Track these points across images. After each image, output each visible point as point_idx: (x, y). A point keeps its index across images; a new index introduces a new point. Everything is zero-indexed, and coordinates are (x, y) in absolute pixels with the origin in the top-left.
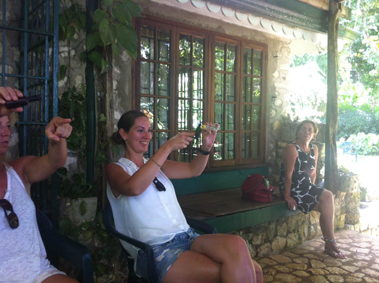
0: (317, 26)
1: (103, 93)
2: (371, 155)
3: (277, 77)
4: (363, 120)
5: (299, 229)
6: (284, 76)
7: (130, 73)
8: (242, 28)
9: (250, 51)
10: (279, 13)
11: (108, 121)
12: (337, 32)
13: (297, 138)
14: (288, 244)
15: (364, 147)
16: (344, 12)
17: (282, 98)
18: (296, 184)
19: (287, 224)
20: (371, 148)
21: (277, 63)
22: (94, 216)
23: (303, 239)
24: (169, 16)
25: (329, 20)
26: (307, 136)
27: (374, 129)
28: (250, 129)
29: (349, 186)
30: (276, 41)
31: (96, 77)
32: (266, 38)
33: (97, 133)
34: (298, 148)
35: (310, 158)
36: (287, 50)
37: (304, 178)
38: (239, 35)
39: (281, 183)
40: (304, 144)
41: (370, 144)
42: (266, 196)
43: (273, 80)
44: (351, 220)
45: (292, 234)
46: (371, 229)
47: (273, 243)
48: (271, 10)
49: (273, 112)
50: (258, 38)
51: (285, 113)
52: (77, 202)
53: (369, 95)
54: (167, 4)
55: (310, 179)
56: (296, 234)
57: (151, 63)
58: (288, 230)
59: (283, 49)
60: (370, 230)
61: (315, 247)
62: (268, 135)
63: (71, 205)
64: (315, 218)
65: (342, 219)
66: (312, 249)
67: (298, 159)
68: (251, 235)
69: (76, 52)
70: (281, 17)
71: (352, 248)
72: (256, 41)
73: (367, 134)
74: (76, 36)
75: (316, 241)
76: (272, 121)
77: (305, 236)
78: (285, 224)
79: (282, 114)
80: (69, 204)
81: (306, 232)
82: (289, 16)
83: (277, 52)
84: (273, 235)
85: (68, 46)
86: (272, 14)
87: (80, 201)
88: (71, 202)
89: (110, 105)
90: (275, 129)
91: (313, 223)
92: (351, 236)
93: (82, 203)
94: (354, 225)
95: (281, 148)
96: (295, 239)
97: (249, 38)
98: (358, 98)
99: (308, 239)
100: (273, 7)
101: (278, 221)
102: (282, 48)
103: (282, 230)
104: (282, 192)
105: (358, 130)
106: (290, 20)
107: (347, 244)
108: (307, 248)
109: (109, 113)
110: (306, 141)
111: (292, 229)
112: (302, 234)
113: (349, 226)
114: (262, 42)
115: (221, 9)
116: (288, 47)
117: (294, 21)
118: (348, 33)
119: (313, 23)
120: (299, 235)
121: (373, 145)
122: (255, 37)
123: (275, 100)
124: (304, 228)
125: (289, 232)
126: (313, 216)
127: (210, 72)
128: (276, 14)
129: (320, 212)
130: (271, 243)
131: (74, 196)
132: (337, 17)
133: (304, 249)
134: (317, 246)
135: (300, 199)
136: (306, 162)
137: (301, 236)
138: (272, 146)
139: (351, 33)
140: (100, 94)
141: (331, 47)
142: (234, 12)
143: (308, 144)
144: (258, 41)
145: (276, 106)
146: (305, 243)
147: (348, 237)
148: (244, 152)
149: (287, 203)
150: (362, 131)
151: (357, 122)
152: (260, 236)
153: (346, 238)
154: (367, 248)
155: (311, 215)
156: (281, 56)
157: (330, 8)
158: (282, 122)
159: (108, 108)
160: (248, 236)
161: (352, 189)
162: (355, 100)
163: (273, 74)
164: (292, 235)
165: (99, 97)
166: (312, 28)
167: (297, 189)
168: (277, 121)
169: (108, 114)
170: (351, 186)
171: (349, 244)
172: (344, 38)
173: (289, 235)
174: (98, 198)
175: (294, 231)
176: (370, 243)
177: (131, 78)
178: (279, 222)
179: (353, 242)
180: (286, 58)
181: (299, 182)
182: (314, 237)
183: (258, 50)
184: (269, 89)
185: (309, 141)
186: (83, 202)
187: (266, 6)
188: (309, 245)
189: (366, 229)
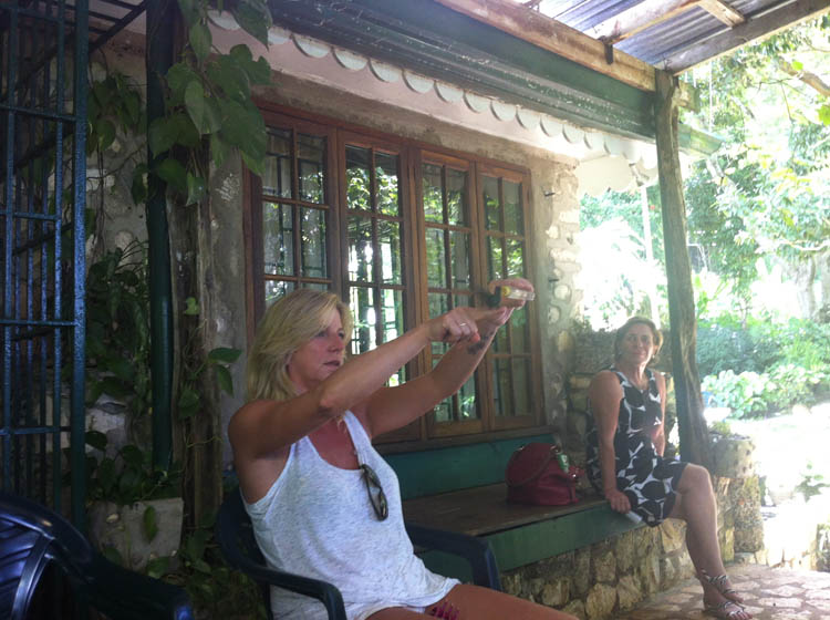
0: (633, 123)
1: (189, 254)
2: (752, 419)
3: (556, 237)
4: (726, 346)
5: (642, 567)
6: (568, 235)
7: (240, 227)
8: (476, 135)
9: (496, 184)
10: (556, 94)
11: (202, 317)
12: (675, 136)
13: (618, 358)
14: (621, 602)
15: (736, 401)
16: (685, 96)
17: (570, 283)
18: (627, 459)
19: (615, 554)
20: (751, 403)
21: (552, 208)
22: (177, 544)
23: (652, 588)
24: (321, 105)
25: (657, 113)
26: (639, 354)
27: (750, 362)
28: (509, 350)
29: (736, 463)
30: (549, 162)
31: (172, 219)
32: (526, 156)
33: (177, 347)
34: (621, 380)
35: (650, 401)
36: (571, 182)
37: (641, 445)
38: (471, 148)
39: (591, 461)
40: (633, 370)
41: (748, 393)
42: (563, 490)
43: (548, 243)
44: (747, 544)
45: (626, 578)
46: (791, 562)
47: (589, 600)
48: (539, 88)
49: (554, 313)
50: (510, 156)
51: (578, 314)
52: (134, 511)
53: (733, 292)
54: (316, 81)
55: (653, 447)
56: (635, 577)
57: (284, 206)
58: (617, 568)
59: (562, 180)
60: (787, 564)
61: (679, 605)
62: (547, 364)
63: (119, 519)
64: (673, 537)
65: (728, 541)
66: (675, 608)
67: (625, 402)
68: (539, 582)
69: (117, 178)
70: (559, 103)
71: (763, 599)
72: (505, 162)
73: (737, 373)
74: (115, 146)
75: (679, 592)
76: (553, 333)
77: (655, 581)
78: (610, 553)
79: (571, 315)
80: (114, 517)
81: (656, 571)
82: (576, 102)
83: (550, 184)
84: (586, 581)
85: (100, 166)
86: (541, 97)
87: (142, 507)
88: (119, 513)
89: (207, 280)
90: (560, 349)
91: (669, 549)
92: (753, 576)
93: (147, 512)
94: (754, 552)
95: (576, 390)
96: (634, 588)
97: (491, 156)
98: (709, 303)
99: (662, 588)
100: (543, 82)
101: (594, 547)
102: (559, 176)
103: (605, 569)
104: (596, 481)
105: (717, 367)
106: (578, 110)
107: (749, 592)
108: (664, 607)
109: (205, 297)
110: (639, 363)
111: (627, 566)
112: (648, 576)
113: (743, 555)
114: (519, 164)
115: (435, 85)
116: (573, 176)
117: (585, 112)
118: (698, 140)
119: (624, 117)
120: (643, 580)
121: (755, 396)
122: (505, 154)
123: (554, 287)
124: (650, 563)
125: (620, 573)
126: (668, 536)
127: (414, 227)
128: (549, 98)
129: (686, 521)
130: (584, 601)
131: (125, 498)
132: (674, 103)
133: (658, 611)
134: (683, 601)
135: (639, 495)
136: (642, 408)
137: (647, 582)
138: (558, 387)
139: (703, 139)
140: (183, 257)
141: (666, 165)
142: (461, 93)
143: (642, 369)
144: (509, 161)
145: (559, 300)
146: (655, 598)
147: (747, 578)
148: (497, 404)
149: (609, 503)
150: (726, 367)
151: (713, 349)
152: (560, 584)
153: (744, 581)
154: (794, 596)
155: (663, 534)
156: (559, 193)
157: (656, 85)
158: (574, 333)
159: (202, 287)
160: (533, 585)
161: (744, 469)
162: (703, 305)
163: (548, 232)
164: (627, 581)
165: (180, 263)
166: (622, 128)
167: (629, 472)
168: (563, 333)
169: (202, 299)
170: (741, 463)
171: (754, 591)
172: (690, 150)
173: (621, 580)
174: (184, 499)
175: (631, 570)
176: (798, 585)
177: (242, 236)
178: (596, 550)
179: (761, 587)
180: (571, 197)
181: (632, 454)
182: (673, 582)
183: (511, 181)
184: (542, 264)
185: (645, 363)
186: (149, 510)
187: (527, 79)
188: (667, 602)
189: (780, 561)
